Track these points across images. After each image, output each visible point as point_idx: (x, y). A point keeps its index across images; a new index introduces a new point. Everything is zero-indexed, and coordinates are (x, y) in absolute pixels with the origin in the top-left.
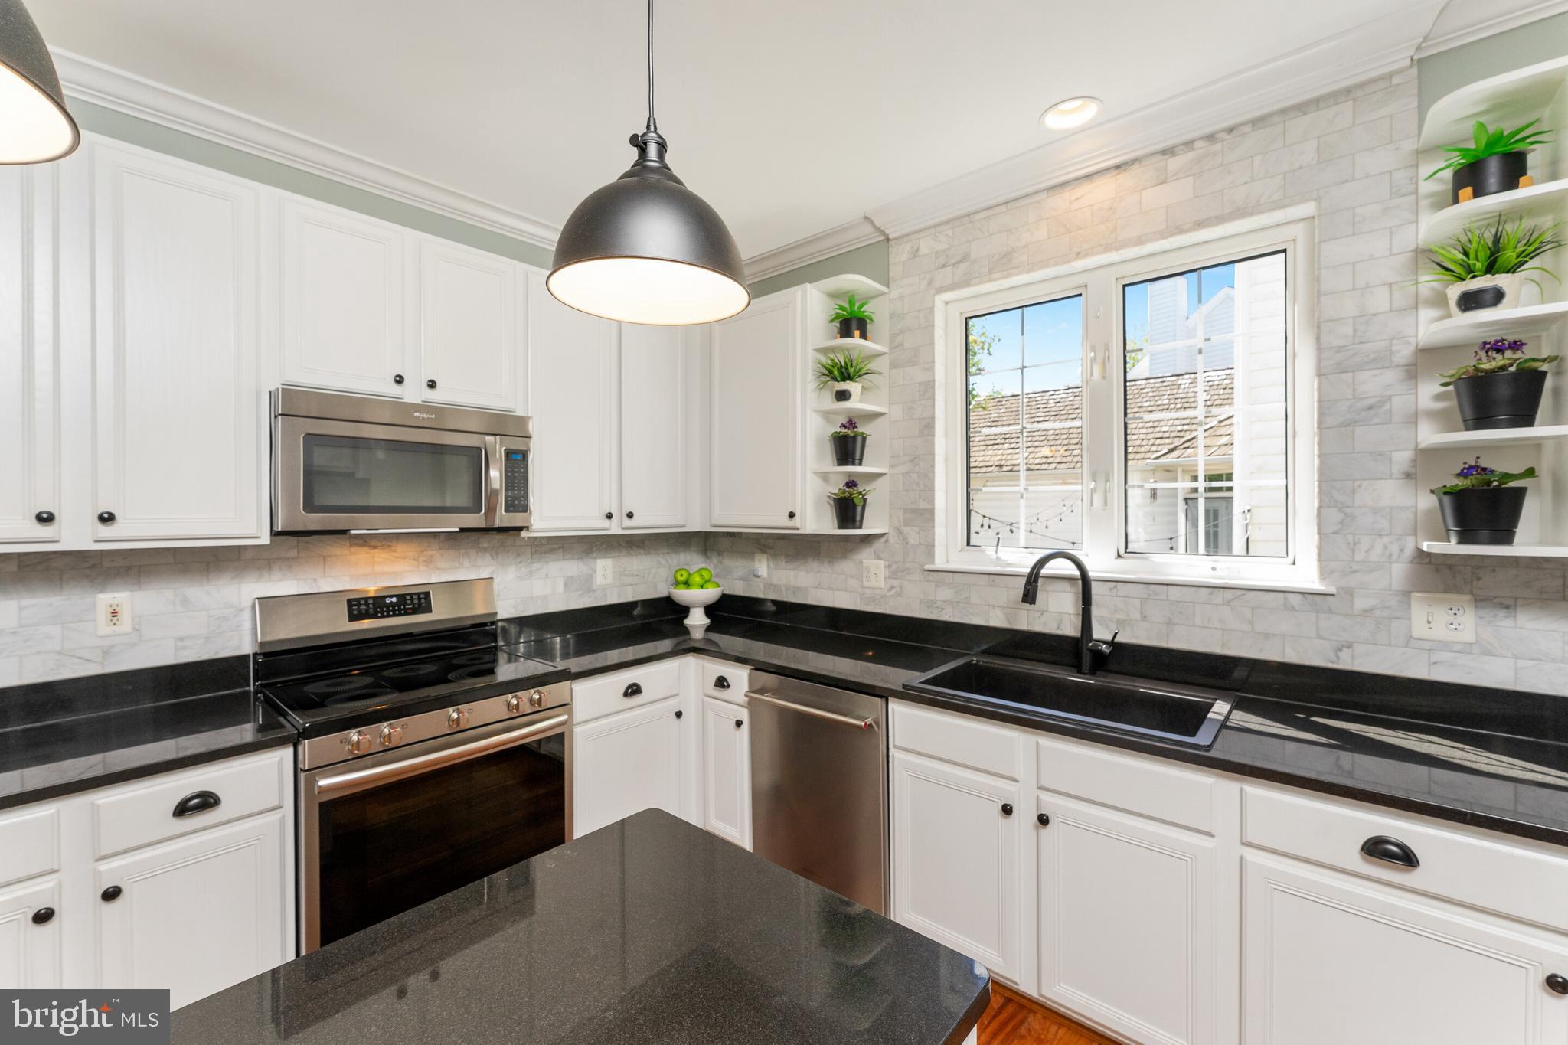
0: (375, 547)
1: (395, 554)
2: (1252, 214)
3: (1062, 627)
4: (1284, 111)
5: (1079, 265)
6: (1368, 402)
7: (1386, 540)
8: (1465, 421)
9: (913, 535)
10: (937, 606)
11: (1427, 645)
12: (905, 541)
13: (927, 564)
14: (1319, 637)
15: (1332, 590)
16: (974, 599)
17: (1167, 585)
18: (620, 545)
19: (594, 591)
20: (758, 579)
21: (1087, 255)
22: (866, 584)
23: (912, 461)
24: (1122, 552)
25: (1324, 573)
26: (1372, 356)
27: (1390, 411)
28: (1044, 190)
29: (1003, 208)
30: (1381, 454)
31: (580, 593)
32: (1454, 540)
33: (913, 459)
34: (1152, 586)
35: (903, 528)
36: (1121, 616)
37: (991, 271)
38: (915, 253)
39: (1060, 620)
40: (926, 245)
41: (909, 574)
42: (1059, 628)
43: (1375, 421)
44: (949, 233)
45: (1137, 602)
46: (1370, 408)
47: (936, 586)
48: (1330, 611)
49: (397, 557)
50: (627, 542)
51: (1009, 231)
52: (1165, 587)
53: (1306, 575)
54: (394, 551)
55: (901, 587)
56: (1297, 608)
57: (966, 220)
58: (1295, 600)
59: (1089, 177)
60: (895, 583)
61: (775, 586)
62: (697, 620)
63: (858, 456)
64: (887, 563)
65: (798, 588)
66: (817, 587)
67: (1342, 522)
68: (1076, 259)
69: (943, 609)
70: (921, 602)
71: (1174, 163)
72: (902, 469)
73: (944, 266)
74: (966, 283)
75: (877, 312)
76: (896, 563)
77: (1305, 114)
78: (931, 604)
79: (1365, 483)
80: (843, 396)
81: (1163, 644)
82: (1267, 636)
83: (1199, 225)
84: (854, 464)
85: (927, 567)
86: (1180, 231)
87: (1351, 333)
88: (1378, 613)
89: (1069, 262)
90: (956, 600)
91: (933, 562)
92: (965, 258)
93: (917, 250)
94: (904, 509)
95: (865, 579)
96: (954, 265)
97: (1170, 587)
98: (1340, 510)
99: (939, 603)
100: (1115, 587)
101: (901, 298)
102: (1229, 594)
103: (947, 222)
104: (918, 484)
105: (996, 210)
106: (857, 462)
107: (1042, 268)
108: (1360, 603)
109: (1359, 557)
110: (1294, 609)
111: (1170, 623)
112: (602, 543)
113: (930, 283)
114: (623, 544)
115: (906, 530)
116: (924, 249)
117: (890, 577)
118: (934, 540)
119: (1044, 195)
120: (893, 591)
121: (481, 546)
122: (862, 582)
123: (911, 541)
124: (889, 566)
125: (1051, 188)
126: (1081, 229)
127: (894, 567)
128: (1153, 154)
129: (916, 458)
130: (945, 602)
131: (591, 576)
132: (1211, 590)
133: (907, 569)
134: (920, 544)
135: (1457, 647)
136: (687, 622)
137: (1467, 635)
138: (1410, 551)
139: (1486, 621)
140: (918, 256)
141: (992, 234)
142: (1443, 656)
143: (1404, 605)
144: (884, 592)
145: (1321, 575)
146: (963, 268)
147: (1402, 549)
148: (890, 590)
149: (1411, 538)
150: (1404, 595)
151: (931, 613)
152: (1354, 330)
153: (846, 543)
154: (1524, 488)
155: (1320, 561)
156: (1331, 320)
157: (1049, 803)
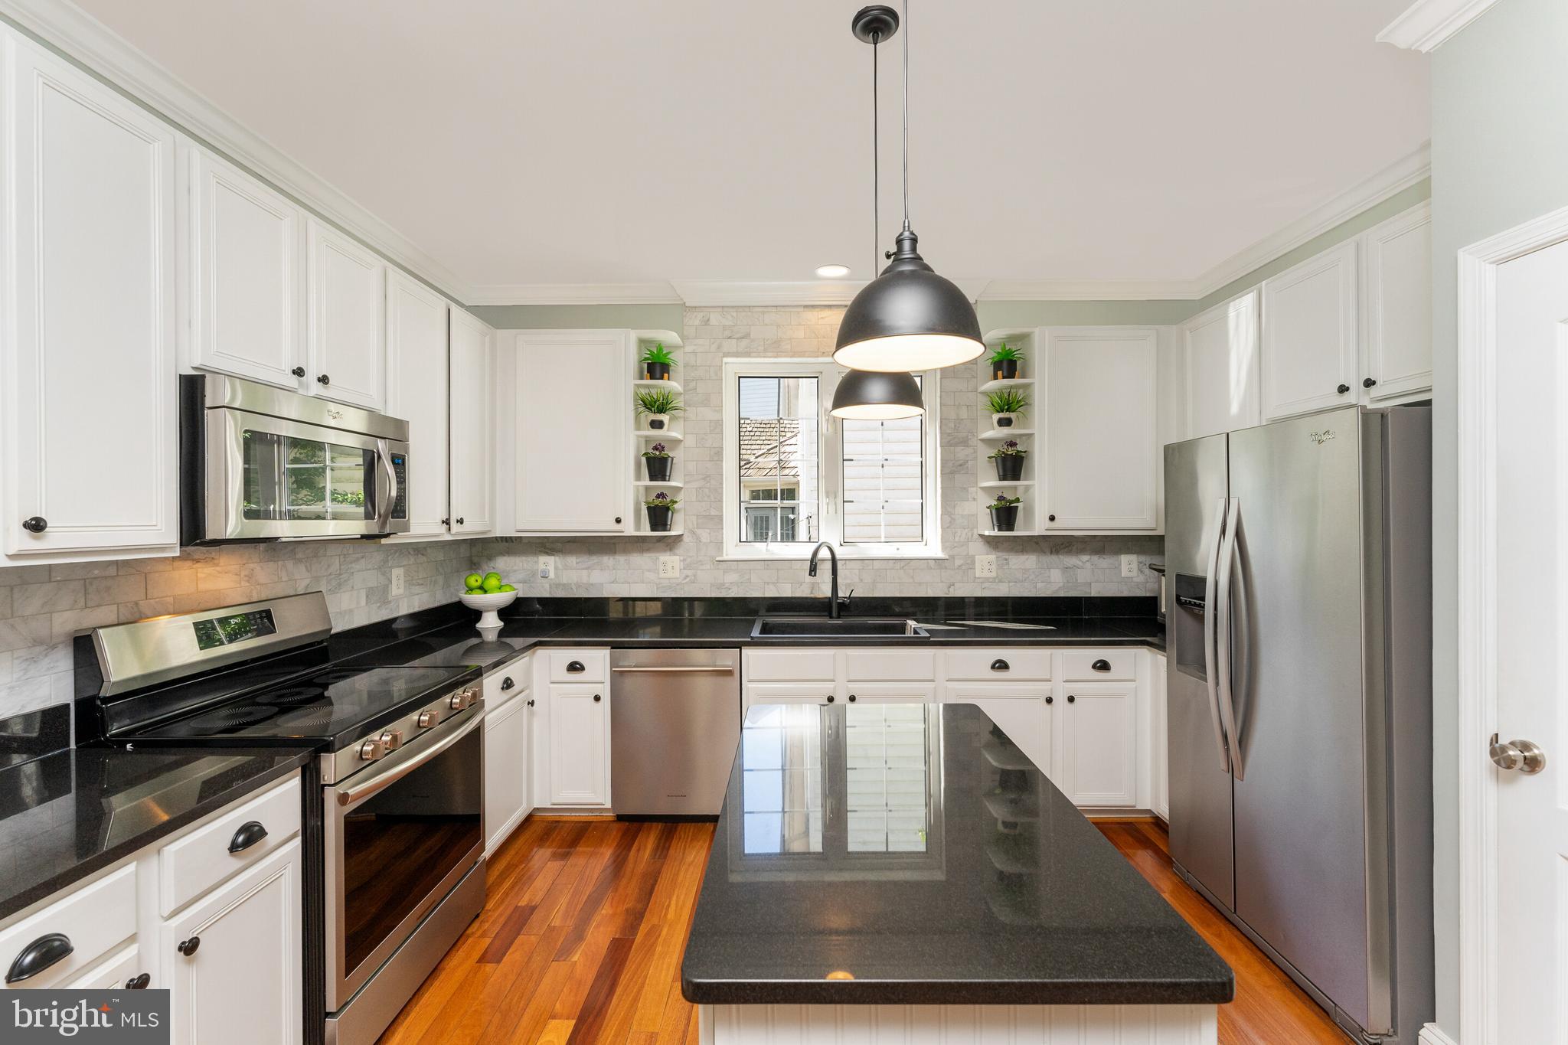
0: (197, 561)
1: (218, 569)
3: (814, 592)
6: (961, 462)
7: (966, 530)
8: (999, 476)
9: (705, 535)
10: (725, 587)
11: (981, 580)
12: (698, 540)
13: (717, 556)
14: (942, 582)
15: (947, 557)
16: (755, 580)
17: (873, 560)
18: (409, 553)
19: (390, 602)
20: (546, 580)
22: (662, 575)
23: (703, 478)
24: (842, 542)
25: (944, 548)
26: (961, 440)
27: (968, 467)
29: (774, 309)
30: (965, 488)
31: (378, 605)
32: (996, 530)
34: (864, 561)
35: (695, 527)
36: (849, 581)
37: (765, 350)
38: (707, 322)
40: (715, 319)
41: (702, 565)
42: (812, 593)
43: (962, 472)
44: (735, 314)
45: (857, 571)
46: (961, 465)
47: (725, 572)
48: (946, 568)
49: (219, 572)
50: (414, 550)
51: (778, 326)
52: (871, 561)
53: (940, 554)
54: (217, 565)
55: (695, 576)
56: (933, 568)
57: (747, 309)
58: (932, 563)
60: (689, 572)
61: (564, 585)
62: (490, 623)
63: (668, 474)
64: (682, 558)
65: (592, 584)
66: (613, 582)
67: (950, 522)
68: (822, 356)
69: (731, 589)
70: (712, 585)
72: (696, 485)
73: (729, 338)
74: (748, 354)
75: (677, 359)
76: (691, 557)
78: (721, 586)
79: (959, 503)
80: (657, 425)
81: (871, 596)
82: (920, 584)
84: (665, 480)
85: (717, 559)
87: (953, 426)
88: (964, 567)
89: (817, 357)
90: (742, 581)
91: (722, 556)
92: (747, 336)
93: (708, 320)
94: (697, 516)
95: (661, 572)
96: (738, 339)
98: (950, 516)
99: (727, 585)
100: (845, 563)
101: (695, 353)
102: (903, 563)
103: (733, 307)
104: (709, 496)
105: (770, 309)
106: (668, 478)
107: (800, 357)
108: (958, 562)
109: (957, 539)
110: (931, 568)
111: (874, 583)
112: (396, 552)
113: (719, 347)
114: (412, 553)
115: (698, 531)
116: (713, 321)
117: (684, 569)
118: (722, 538)
119: (802, 309)
120: (688, 579)
121: (297, 557)
122: (658, 574)
123: (704, 540)
124: (684, 560)
125: (806, 306)
126: (824, 338)
127: (689, 560)
129: (707, 477)
130: (732, 583)
131: (387, 586)
133: (700, 561)
134: (711, 542)
135: (991, 580)
136: (479, 625)
137: (994, 574)
138: (976, 536)
139: (1000, 567)
140: (709, 325)
141: (766, 325)
142: (986, 585)
143: (973, 562)
144: (680, 580)
145: (942, 549)
146: (744, 343)
147: (972, 536)
148: (685, 579)
149: (975, 530)
150: (973, 557)
151: (721, 592)
152: (955, 426)
153: (655, 543)
154: (1017, 507)
155: (942, 542)
156: (945, 419)
157: (855, 688)
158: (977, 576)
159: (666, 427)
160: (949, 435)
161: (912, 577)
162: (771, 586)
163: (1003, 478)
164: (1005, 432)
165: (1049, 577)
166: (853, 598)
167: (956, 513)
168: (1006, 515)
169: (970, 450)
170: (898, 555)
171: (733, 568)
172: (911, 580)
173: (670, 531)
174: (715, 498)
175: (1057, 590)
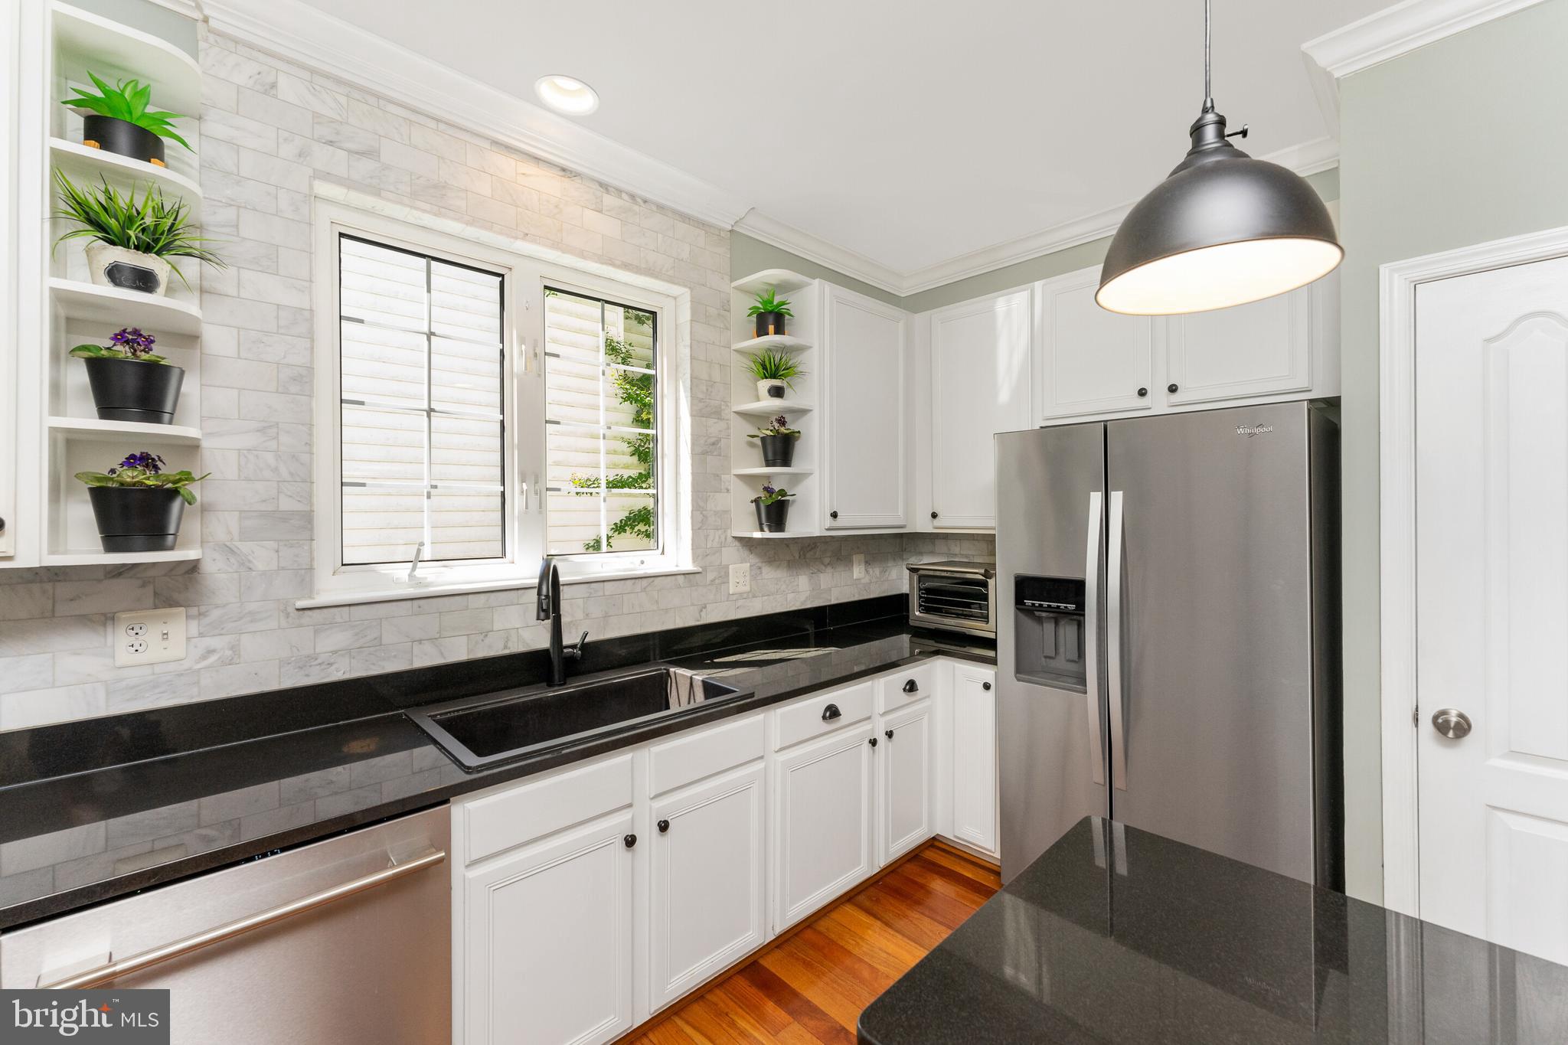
2: (657, 277)
3: (510, 645)
4: (675, 212)
5: (522, 246)
6: (714, 440)
7: (720, 531)
8: (766, 460)
9: (262, 556)
10: (319, 661)
11: (735, 597)
12: (246, 566)
13: (299, 599)
14: (693, 605)
15: (700, 570)
16: (387, 638)
17: (604, 581)
21: (534, 241)
23: (262, 430)
25: (695, 558)
26: (714, 410)
27: (720, 447)
28: (488, 139)
29: (432, 124)
30: (717, 475)
32: (766, 531)
33: (265, 428)
34: (593, 584)
35: (238, 544)
38: (273, 90)
39: (507, 638)
40: (292, 91)
41: (253, 621)
42: (506, 647)
43: (716, 453)
44: (343, 100)
45: (580, 602)
46: (713, 444)
47: (316, 632)
48: (697, 585)
51: (441, 159)
52: (602, 583)
53: (688, 565)
55: (231, 649)
56: (682, 586)
58: (681, 579)
59: (537, 159)
60: (218, 642)
63: (168, 408)
64: (197, 611)
67: (702, 521)
69: (330, 664)
70: (283, 663)
71: (609, 200)
73: (331, 143)
76: (221, 607)
77: (684, 222)
79: (712, 494)
82: (666, 611)
83: (626, 266)
85: (301, 604)
86: (611, 262)
87: (705, 391)
88: (716, 582)
90: (358, 645)
91: (311, 596)
92: (371, 154)
94: (242, 513)
96: (350, 151)
97: (606, 583)
98: (701, 513)
101: (233, 145)
102: (645, 582)
103: (339, 82)
104: (275, 469)
105: (422, 120)
106: (166, 417)
108: (710, 576)
109: (709, 545)
110: (680, 587)
111: (606, 616)
113: (302, 154)
117: (202, 635)
119: (487, 145)
120: (213, 659)
123: (260, 565)
125: (495, 143)
126: (527, 209)
127: (217, 613)
128: (593, 180)
129: (270, 427)
130: (335, 652)
132: (633, 581)
133: (251, 614)
134: (281, 569)
135: (745, 596)
137: (747, 588)
138: (729, 539)
139: (754, 578)
140: (275, 97)
141: (415, 147)
142: (740, 603)
143: (727, 574)
144: (186, 664)
145: (693, 559)
146: (365, 166)
147: (726, 539)
148: (204, 657)
149: (729, 531)
150: (727, 567)
151: (307, 675)
152: (707, 390)
153: (100, 581)
154: (789, 500)
155: (692, 549)
156: (696, 378)
157: (662, 808)
158: (731, 593)
159: (161, 289)
160: (701, 401)
161: (657, 602)
162: (427, 647)
163: (769, 463)
164: (776, 403)
165: (798, 585)
166: (589, 644)
167: (708, 509)
168: (775, 511)
169: (722, 425)
170: (641, 571)
171: (339, 620)
172: (655, 608)
173: (172, 548)
174: (291, 474)
175: (805, 601)
